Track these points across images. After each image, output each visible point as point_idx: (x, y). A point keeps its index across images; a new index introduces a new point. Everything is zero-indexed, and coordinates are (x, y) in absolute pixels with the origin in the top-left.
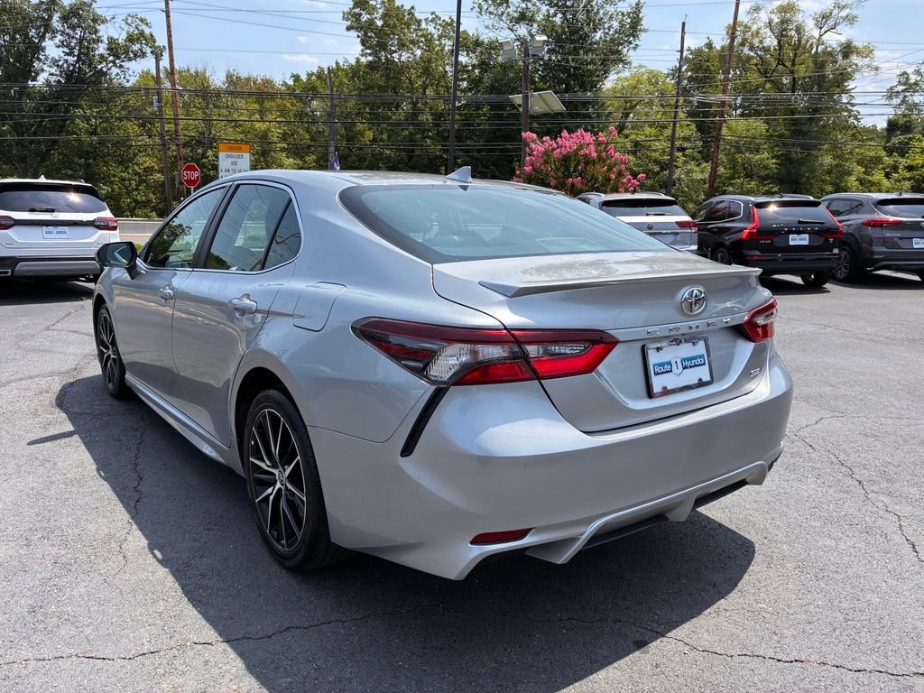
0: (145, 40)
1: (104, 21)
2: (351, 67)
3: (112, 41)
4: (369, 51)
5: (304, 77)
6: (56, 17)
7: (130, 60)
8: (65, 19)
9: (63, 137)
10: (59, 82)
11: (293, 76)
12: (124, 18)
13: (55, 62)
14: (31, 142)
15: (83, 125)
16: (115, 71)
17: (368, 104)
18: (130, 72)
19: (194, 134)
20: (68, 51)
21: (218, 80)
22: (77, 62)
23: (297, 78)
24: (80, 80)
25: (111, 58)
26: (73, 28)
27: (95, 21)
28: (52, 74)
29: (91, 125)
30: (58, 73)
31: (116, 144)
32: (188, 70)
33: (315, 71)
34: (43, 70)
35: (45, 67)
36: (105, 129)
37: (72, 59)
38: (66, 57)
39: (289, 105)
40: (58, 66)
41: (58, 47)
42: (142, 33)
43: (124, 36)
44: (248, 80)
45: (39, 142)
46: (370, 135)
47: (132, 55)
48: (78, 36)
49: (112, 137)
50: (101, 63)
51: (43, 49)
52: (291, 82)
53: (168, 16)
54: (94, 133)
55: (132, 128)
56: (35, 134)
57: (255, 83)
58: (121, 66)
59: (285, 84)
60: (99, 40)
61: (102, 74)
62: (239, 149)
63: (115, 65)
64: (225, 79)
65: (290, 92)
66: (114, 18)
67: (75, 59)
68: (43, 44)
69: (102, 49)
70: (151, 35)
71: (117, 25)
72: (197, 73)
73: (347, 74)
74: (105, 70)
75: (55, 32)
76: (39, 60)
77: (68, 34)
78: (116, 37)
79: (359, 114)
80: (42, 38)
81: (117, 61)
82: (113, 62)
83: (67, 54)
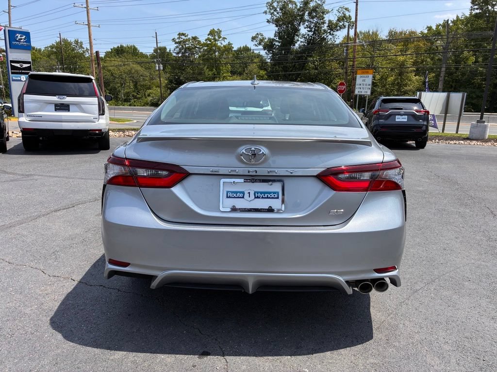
0: (346, 19)
1: (328, 12)
2: (466, 18)
3: (330, 21)
4: (476, 7)
5: (434, 28)
6: (307, 13)
7: (337, 30)
8: (310, 14)
9: (303, 72)
10: (304, 45)
11: (428, 27)
12: (338, 9)
13: (303, 35)
14: (290, 75)
15: (312, 65)
16: (330, 37)
17: (472, 40)
18: (337, 37)
19: (364, 66)
20: (309, 30)
21: (383, 35)
22: (313, 35)
23: (430, 28)
24: (313, 43)
25: (329, 31)
26: (313, 18)
27: (323, 13)
28: (301, 42)
29: (315, 65)
30: (304, 41)
31: (326, 74)
32: (369, 32)
33: (441, 23)
34: (298, 40)
35: (300, 39)
36: (321, 67)
37: (311, 34)
38: (308, 33)
39: (421, 45)
40: (305, 37)
41: (305, 28)
42: (345, 16)
43: (336, 18)
44: (401, 33)
45: (293, 74)
46: (473, 59)
47: (338, 28)
48: (314, 22)
49: (325, 70)
50: (324, 34)
51: (299, 30)
52: (426, 31)
53: (357, 5)
54: (316, 69)
55: (335, 65)
56: (291, 71)
57: (405, 34)
58: (333, 34)
59: (422, 33)
60: (324, 23)
61: (324, 39)
62: (367, 73)
63: (330, 34)
64: (388, 34)
65: (424, 37)
66: (332, 10)
67: (312, 33)
68: (300, 28)
69: (325, 27)
70: (350, 16)
71: (334, 13)
72: (373, 33)
73: (463, 23)
74: (325, 37)
75: (304, 21)
76: (297, 35)
77: (310, 22)
78: (332, 20)
79: (466, 46)
80: (299, 25)
81: (332, 32)
82: (330, 32)
83: (309, 31)
